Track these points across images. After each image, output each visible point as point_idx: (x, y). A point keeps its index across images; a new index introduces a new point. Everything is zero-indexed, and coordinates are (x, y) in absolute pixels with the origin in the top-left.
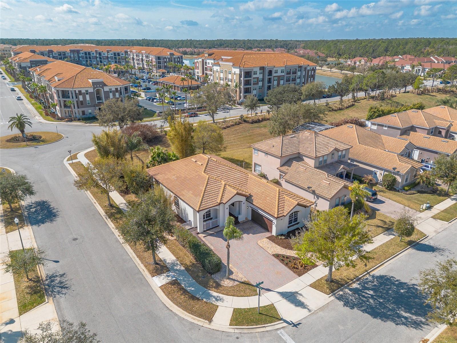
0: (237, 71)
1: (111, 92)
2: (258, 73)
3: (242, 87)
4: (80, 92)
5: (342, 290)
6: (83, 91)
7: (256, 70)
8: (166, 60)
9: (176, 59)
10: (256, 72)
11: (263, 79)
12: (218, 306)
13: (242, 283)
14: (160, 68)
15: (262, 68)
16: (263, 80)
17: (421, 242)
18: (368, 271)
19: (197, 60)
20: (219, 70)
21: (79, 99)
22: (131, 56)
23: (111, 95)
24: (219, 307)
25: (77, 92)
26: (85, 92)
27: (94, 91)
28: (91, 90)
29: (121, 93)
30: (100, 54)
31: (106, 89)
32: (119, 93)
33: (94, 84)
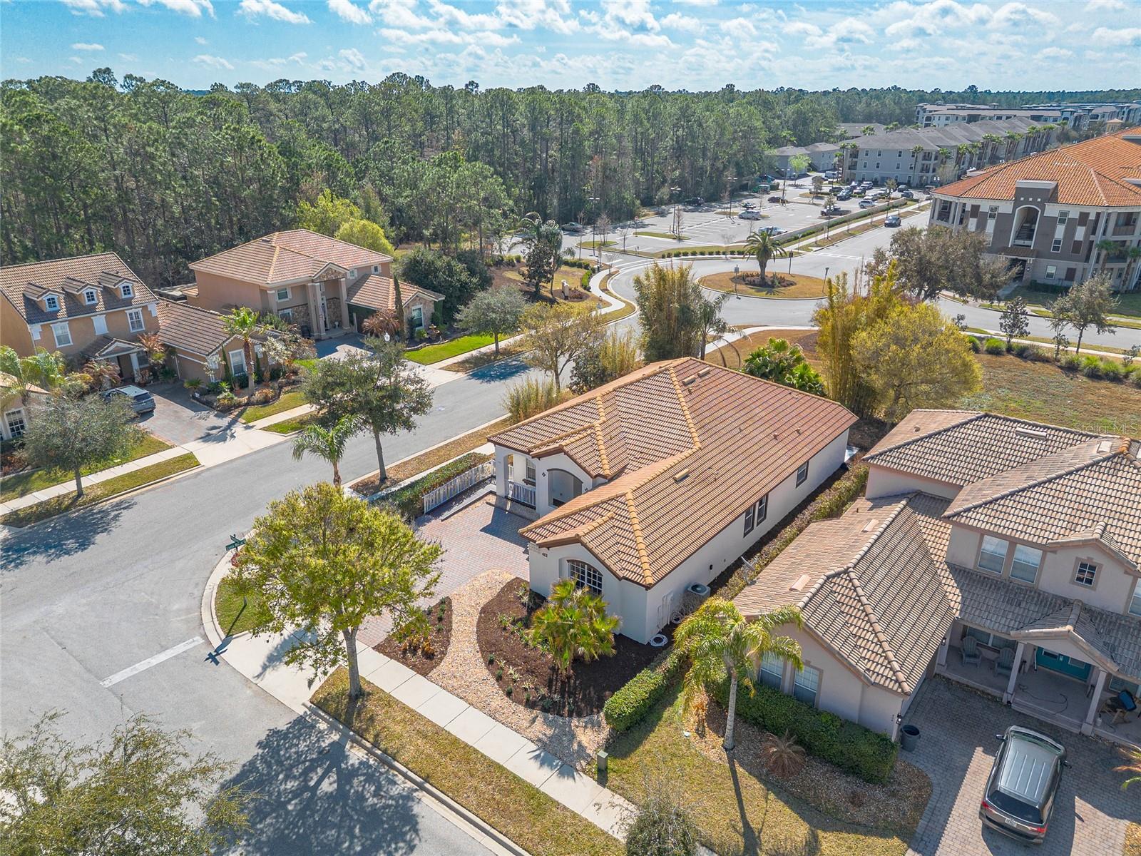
1: (1062, 222)
4: (975, 209)
5: (331, 727)
21: (967, 225)
23: (1060, 231)
25: (968, 208)
26: (988, 210)
27: (1014, 211)
28: (1006, 208)
29: (1096, 227)
31: (1052, 210)
32: (1087, 230)
33: (1020, 192)
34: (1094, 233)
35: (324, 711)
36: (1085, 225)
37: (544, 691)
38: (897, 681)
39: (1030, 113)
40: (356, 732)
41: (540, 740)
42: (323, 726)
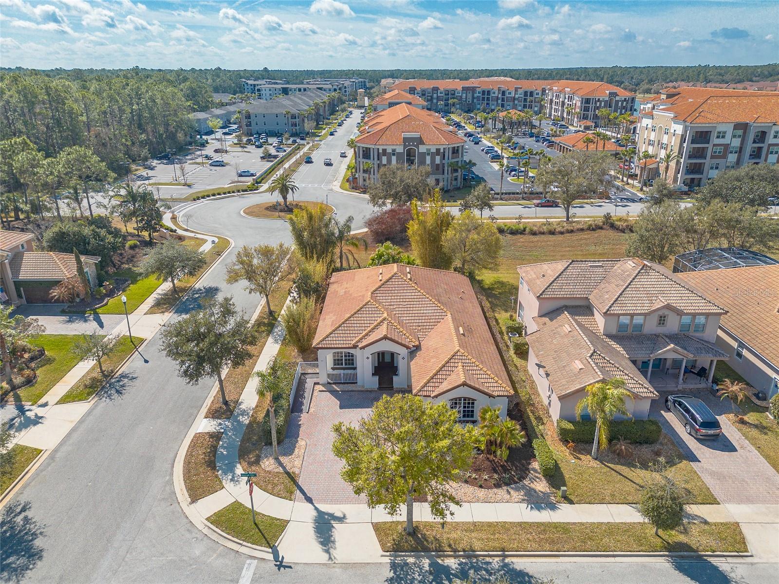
0: (679, 129)
1: (428, 154)
2: (729, 136)
3: (682, 161)
4: (384, 150)
5: (417, 557)
6: (389, 150)
7: (724, 130)
8: (601, 104)
9: (620, 103)
10: (725, 132)
11: (741, 148)
12: (223, 487)
13: (288, 473)
14: (585, 118)
15: (743, 127)
16: (740, 150)
17: (709, 559)
18: (507, 553)
19: (645, 106)
20: (649, 126)
21: (382, 161)
22: (561, 100)
23: (428, 159)
24: (224, 489)
25: (381, 151)
26: (391, 151)
27: (404, 151)
28: (400, 149)
29: (444, 156)
30: (504, 93)
31: (422, 149)
32: (441, 157)
33: (406, 140)
34: (444, 159)
35: (403, 552)
36: (439, 155)
37: (496, 476)
38: (651, 392)
39: (315, 86)
40: (436, 551)
41: (523, 500)
42: (411, 560)
